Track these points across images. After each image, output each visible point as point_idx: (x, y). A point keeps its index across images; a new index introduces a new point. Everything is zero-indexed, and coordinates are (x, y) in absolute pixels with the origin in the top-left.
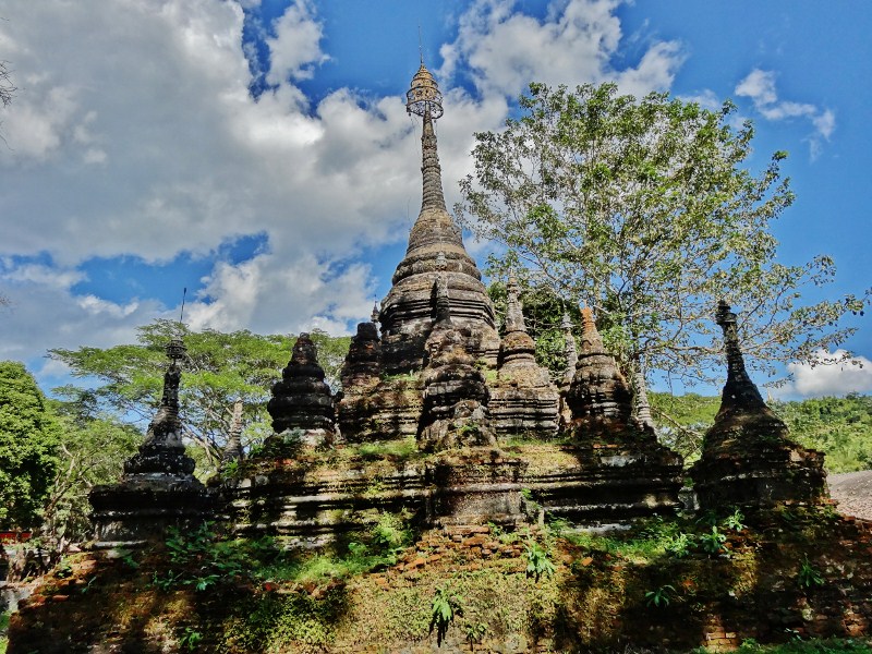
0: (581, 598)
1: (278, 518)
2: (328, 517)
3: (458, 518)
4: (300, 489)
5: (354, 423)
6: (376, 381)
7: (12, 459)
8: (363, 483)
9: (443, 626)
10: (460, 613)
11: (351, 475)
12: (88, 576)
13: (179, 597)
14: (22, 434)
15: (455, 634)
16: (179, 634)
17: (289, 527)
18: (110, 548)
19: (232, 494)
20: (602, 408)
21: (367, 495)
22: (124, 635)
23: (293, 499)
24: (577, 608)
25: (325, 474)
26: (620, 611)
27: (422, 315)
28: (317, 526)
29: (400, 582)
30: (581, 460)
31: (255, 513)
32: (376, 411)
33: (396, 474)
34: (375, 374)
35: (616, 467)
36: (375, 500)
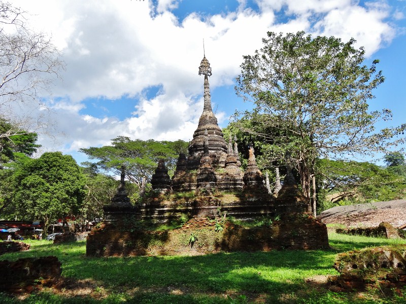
0: (229, 237)
1: (153, 214)
2: (167, 215)
3: (199, 216)
4: (159, 206)
5: (177, 186)
6: (184, 173)
7: (70, 191)
8: (176, 205)
9: (193, 243)
10: (197, 240)
11: (173, 203)
12: (104, 228)
13: (126, 234)
14: (73, 182)
15: (195, 245)
16: (126, 243)
17: (157, 217)
18: (109, 221)
19: (141, 207)
20: (252, 183)
21: (178, 209)
22: (114, 243)
23: (157, 209)
24: (228, 240)
25: (166, 202)
26: (240, 241)
27: (201, 150)
28: (164, 217)
29: (181, 231)
30: (241, 199)
31: (147, 213)
32: (184, 183)
33: (186, 203)
34: (184, 171)
35: (251, 201)
36: (180, 210)
